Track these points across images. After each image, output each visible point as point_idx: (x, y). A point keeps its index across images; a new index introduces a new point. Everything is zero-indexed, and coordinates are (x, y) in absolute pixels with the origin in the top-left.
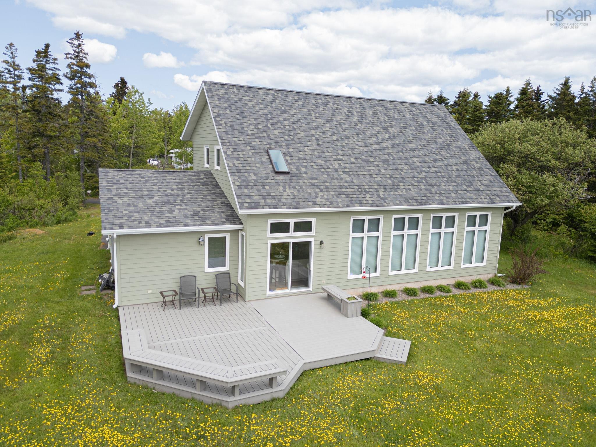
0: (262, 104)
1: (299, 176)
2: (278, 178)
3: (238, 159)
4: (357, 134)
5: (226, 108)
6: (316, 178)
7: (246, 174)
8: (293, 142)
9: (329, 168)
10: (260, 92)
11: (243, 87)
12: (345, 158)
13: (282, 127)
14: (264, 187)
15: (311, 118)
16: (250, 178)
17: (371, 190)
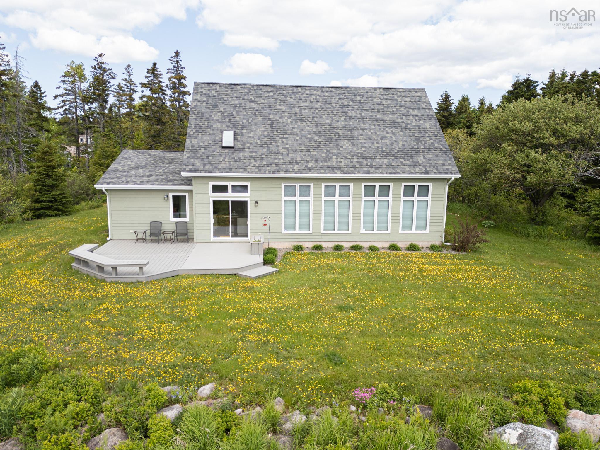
0: (236, 96)
1: (241, 150)
2: (223, 152)
3: (196, 138)
4: (313, 117)
5: (204, 101)
6: (256, 152)
7: (198, 149)
8: (250, 125)
9: (271, 144)
10: (239, 87)
11: (226, 84)
12: (291, 137)
13: (245, 113)
14: (208, 158)
15: (274, 106)
16: (200, 151)
17: (302, 162)
